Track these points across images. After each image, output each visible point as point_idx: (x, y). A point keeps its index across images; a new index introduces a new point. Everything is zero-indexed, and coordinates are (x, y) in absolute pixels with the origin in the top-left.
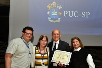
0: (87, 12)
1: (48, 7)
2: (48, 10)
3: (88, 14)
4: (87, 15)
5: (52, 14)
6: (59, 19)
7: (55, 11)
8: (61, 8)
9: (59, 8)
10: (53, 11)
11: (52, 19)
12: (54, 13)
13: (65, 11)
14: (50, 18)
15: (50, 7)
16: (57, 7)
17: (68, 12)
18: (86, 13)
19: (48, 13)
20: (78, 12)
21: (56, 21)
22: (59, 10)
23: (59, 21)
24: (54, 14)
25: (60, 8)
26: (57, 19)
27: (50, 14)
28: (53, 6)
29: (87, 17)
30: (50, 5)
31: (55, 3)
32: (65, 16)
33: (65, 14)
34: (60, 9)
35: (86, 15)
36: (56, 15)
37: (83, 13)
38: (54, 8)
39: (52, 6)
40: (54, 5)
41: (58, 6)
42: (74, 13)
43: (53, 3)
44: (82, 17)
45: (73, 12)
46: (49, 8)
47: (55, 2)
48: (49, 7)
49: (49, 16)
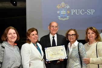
0: (92, 10)
1: (57, 7)
2: (58, 10)
3: (93, 11)
4: (92, 12)
5: (62, 13)
6: (68, 17)
7: (64, 10)
8: (69, 7)
9: (67, 7)
10: (62, 10)
11: (61, 17)
12: (63, 12)
13: (72, 10)
14: (59, 17)
16: (65, 6)
17: (75, 11)
18: (91, 11)
19: (58, 12)
20: (84, 10)
24: (63, 13)
25: (68, 7)
26: (66, 17)
27: (60, 13)
29: (92, 14)
30: (60, 5)
32: (72, 14)
33: (72, 12)
34: (68, 8)
36: (65, 13)
37: (89, 11)
38: (63, 8)
39: (61, 6)
42: (80, 11)
43: (62, 3)
44: (88, 14)
45: (79, 10)
47: (64, 2)
48: (58, 7)
49: (59, 15)
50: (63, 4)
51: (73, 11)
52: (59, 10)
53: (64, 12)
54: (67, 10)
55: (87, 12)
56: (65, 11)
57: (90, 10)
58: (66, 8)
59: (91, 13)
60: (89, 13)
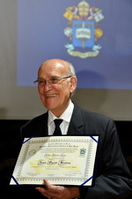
1: (66, 15)
2: (67, 24)
5: (78, 36)
6: (96, 47)
7: (86, 27)
9: (96, 18)
10: (80, 27)
12: (83, 33)
14: (70, 46)
16: (89, 15)
19: (68, 32)
22: (95, 23)
23: (95, 54)
24: (81, 36)
25: (99, 17)
28: (81, 14)
30: (73, 11)
31: (86, 4)
34: (97, 20)
38: (84, 18)
39: (78, 14)
40: (84, 11)
41: (94, 12)
43: (81, 4)
46: (70, 18)
48: (68, 15)
50: (84, 7)
52: (70, 26)
53: (85, 33)
54: (96, 28)
58: (93, 20)
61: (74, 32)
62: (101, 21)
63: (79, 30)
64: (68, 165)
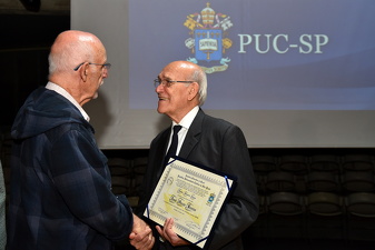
0: (318, 36)
1: (186, 24)
2: (188, 34)
3: (322, 40)
4: (318, 45)
5: (202, 48)
6: (224, 60)
8: (230, 25)
9: (224, 26)
12: (208, 44)
13: (241, 36)
14: (193, 60)
15: (193, 25)
16: (215, 22)
17: (254, 39)
18: (314, 39)
20: (286, 37)
21: (213, 69)
22: (223, 31)
23: (223, 69)
24: (206, 47)
25: (227, 24)
26: (217, 63)
28: (205, 21)
29: (318, 51)
30: (195, 18)
31: (211, 10)
32: (242, 51)
33: (242, 44)
34: (225, 28)
35: (314, 44)
36: (215, 48)
37: (306, 39)
40: (208, 18)
41: (221, 19)
42: (272, 39)
43: (205, 10)
44: (301, 51)
45: (268, 36)
46: (191, 28)
48: (190, 24)
49: (191, 53)
50: (208, 13)
51: (246, 40)
52: (192, 37)
53: (211, 44)
54: (224, 37)
55: (300, 44)
56: (215, 41)
57: (310, 37)
59: (315, 49)
60: (306, 48)
61: (197, 43)
62: (230, 29)
63: (202, 41)
64: (193, 213)
